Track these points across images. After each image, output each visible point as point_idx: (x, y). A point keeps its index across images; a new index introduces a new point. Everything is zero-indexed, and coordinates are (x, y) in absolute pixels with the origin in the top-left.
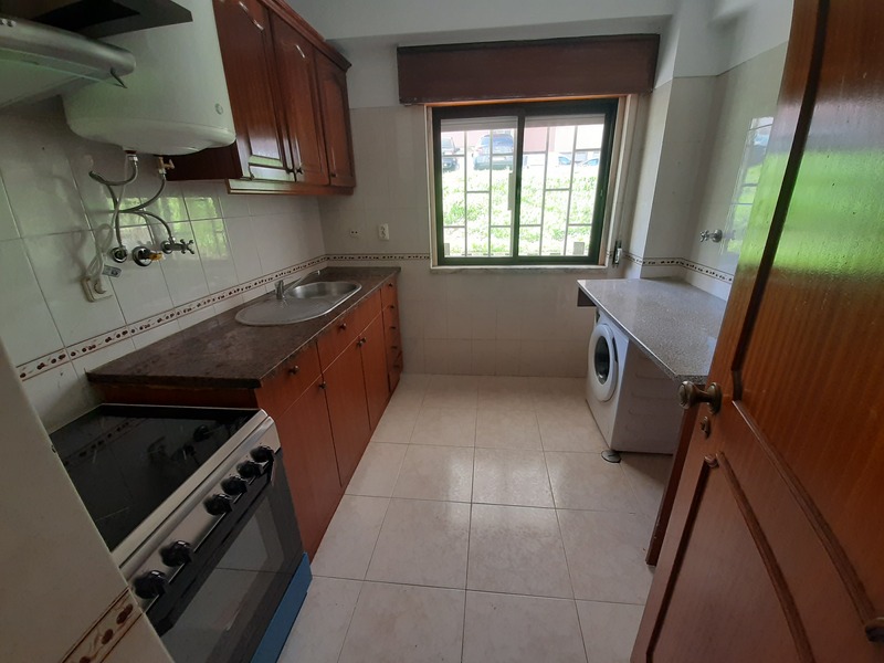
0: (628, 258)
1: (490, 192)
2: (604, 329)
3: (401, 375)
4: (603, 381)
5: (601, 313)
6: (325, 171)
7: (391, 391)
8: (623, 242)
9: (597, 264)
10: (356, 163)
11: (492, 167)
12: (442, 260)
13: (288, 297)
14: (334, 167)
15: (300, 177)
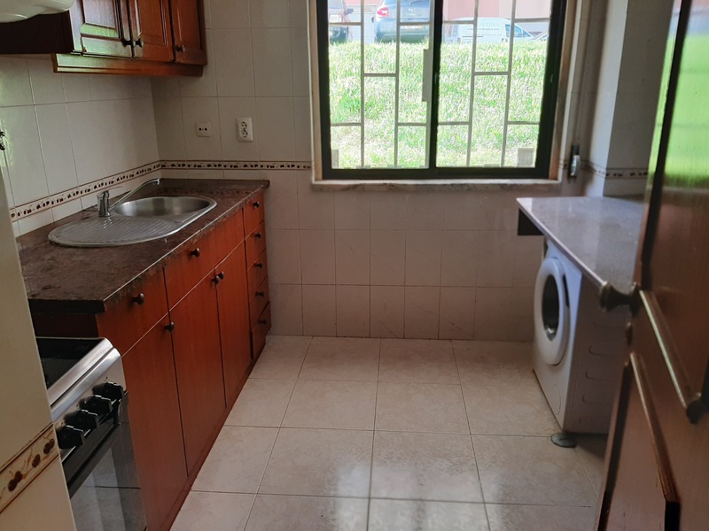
0: (587, 169)
1: (396, 75)
2: (553, 264)
3: (267, 338)
4: (551, 337)
5: (550, 244)
6: (168, 43)
7: (252, 356)
8: (581, 147)
9: (546, 177)
10: (208, 32)
11: (399, 39)
12: (329, 172)
13: (115, 214)
14: (180, 38)
15: (138, 51)
